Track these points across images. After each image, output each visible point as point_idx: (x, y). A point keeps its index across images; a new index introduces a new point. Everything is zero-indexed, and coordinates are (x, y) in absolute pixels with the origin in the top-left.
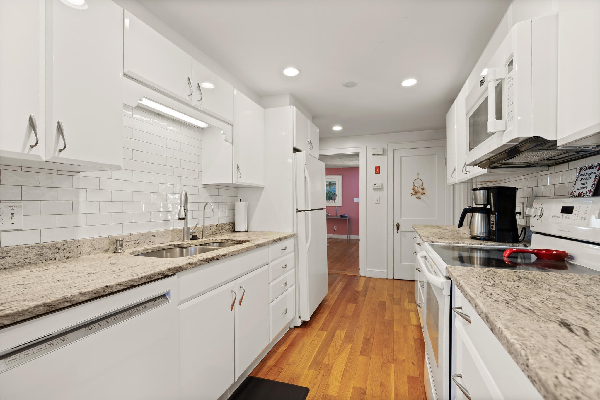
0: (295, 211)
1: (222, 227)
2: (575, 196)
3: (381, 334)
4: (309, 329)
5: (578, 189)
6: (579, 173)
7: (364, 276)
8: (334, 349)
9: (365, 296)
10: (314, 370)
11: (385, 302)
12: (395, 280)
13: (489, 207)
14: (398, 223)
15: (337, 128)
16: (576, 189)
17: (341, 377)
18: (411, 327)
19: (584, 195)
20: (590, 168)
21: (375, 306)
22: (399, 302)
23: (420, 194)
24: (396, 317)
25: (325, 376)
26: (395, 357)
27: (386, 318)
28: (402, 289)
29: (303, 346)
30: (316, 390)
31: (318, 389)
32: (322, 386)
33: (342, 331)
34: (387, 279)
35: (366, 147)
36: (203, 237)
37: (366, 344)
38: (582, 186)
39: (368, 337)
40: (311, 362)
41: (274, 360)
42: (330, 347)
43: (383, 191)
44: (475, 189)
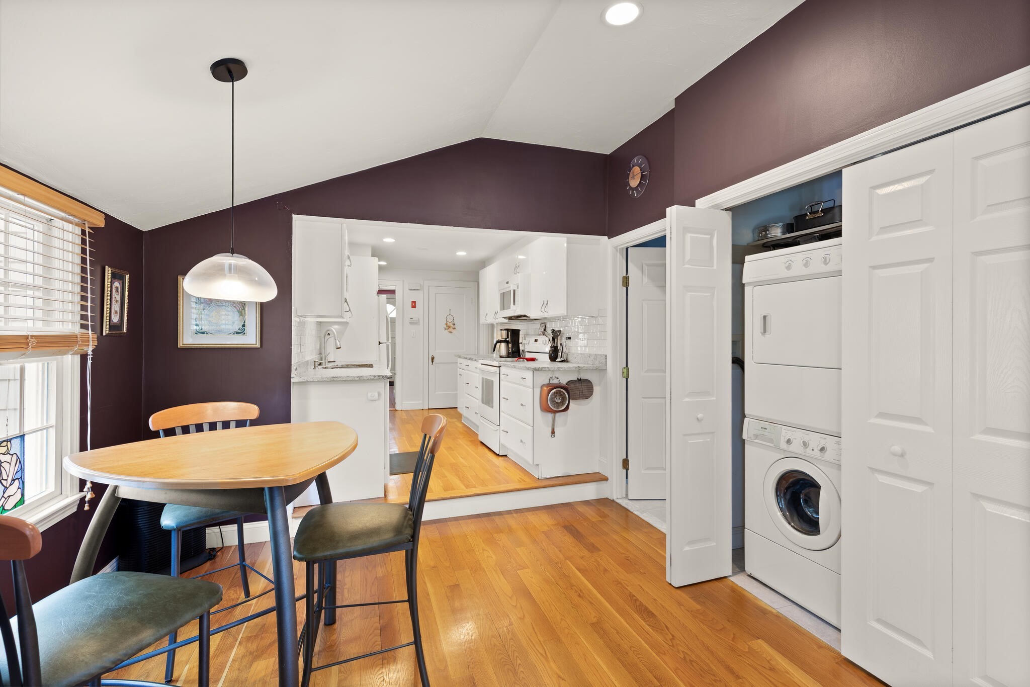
0: (378, 343)
5: (539, 332)
6: (540, 325)
7: (400, 409)
12: (430, 410)
13: (508, 339)
14: (433, 356)
15: (382, 263)
20: (543, 324)
23: (451, 328)
34: (423, 409)
35: (403, 281)
43: (419, 325)
44: (501, 330)
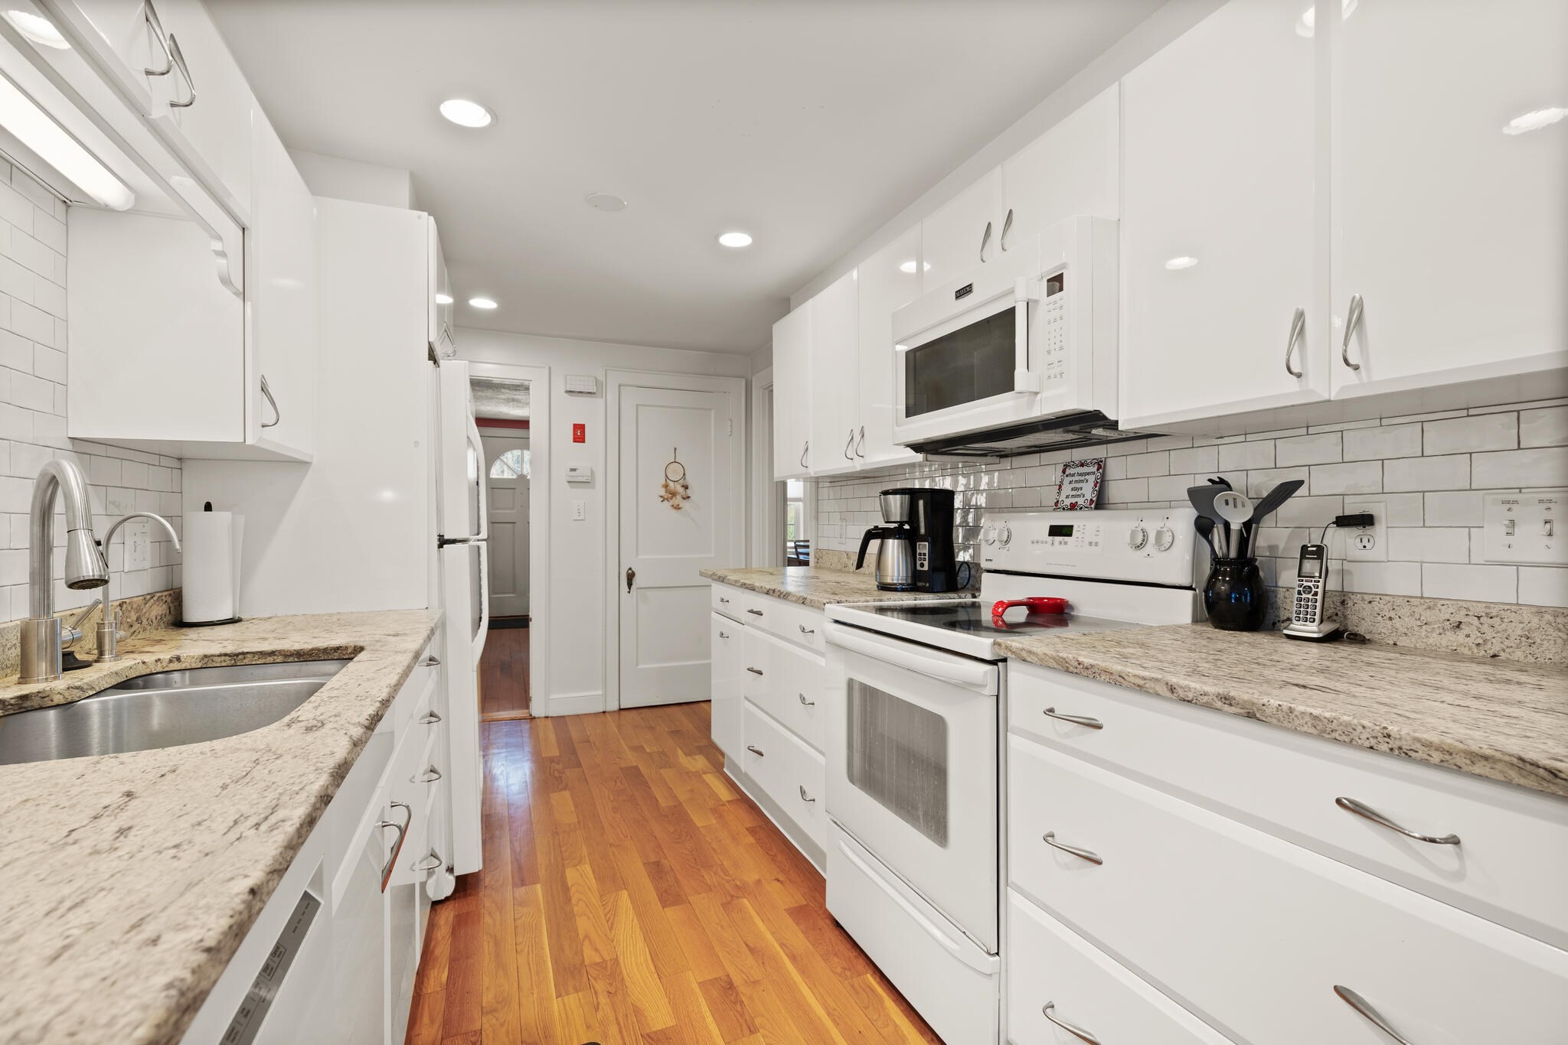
0: (436, 543)
1: (139, 610)
2: (1064, 509)
3: (678, 843)
4: (481, 894)
5: (1067, 497)
6: (1064, 472)
7: (543, 715)
8: (589, 918)
9: (579, 765)
10: (577, 991)
11: (637, 768)
12: (623, 713)
13: (910, 527)
14: (630, 569)
15: (483, 303)
16: (1063, 497)
17: (656, 976)
18: (725, 807)
19: (1081, 508)
20: (1082, 465)
21: (619, 784)
22: (664, 760)
23: (679, 497)
24: (682, 795)
25: (616, 992)
26: (738, 883)
27: (664, 803)
28: (651, 728)
29: (497, 944)
30: (619, 1038)
31: (621, 1032)
32: (627, 1020)
33: (578, 867)
34: (604, 712)
35: (550, 368)
36: (101, 653)
37: (661, 878)
38: (1074, 493)
39: (653, 859)
40: (551, 975)
41: (432, 1022)
42: (577, 918)
43: (593, 487)
44: (886, 493)
